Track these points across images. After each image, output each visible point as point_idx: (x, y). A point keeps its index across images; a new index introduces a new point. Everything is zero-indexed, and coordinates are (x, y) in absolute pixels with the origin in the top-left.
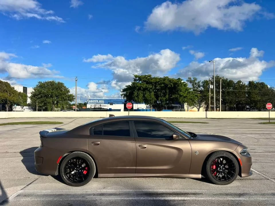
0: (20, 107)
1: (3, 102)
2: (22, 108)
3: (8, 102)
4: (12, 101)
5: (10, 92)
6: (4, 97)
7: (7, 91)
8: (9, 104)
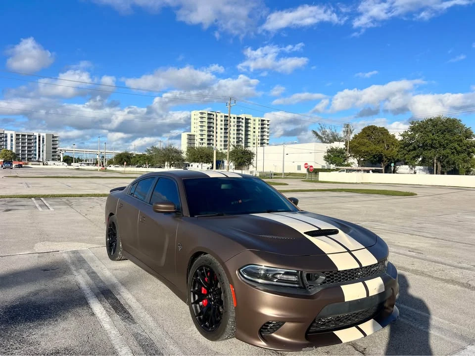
0: (407, 166)
1: (375, 158)
2: (412, 169)
3: (385, 159)
4: (390, 157)
5: (388, 143)
6: (377, 151)
7: (383, 142)
8: (386, 163)
